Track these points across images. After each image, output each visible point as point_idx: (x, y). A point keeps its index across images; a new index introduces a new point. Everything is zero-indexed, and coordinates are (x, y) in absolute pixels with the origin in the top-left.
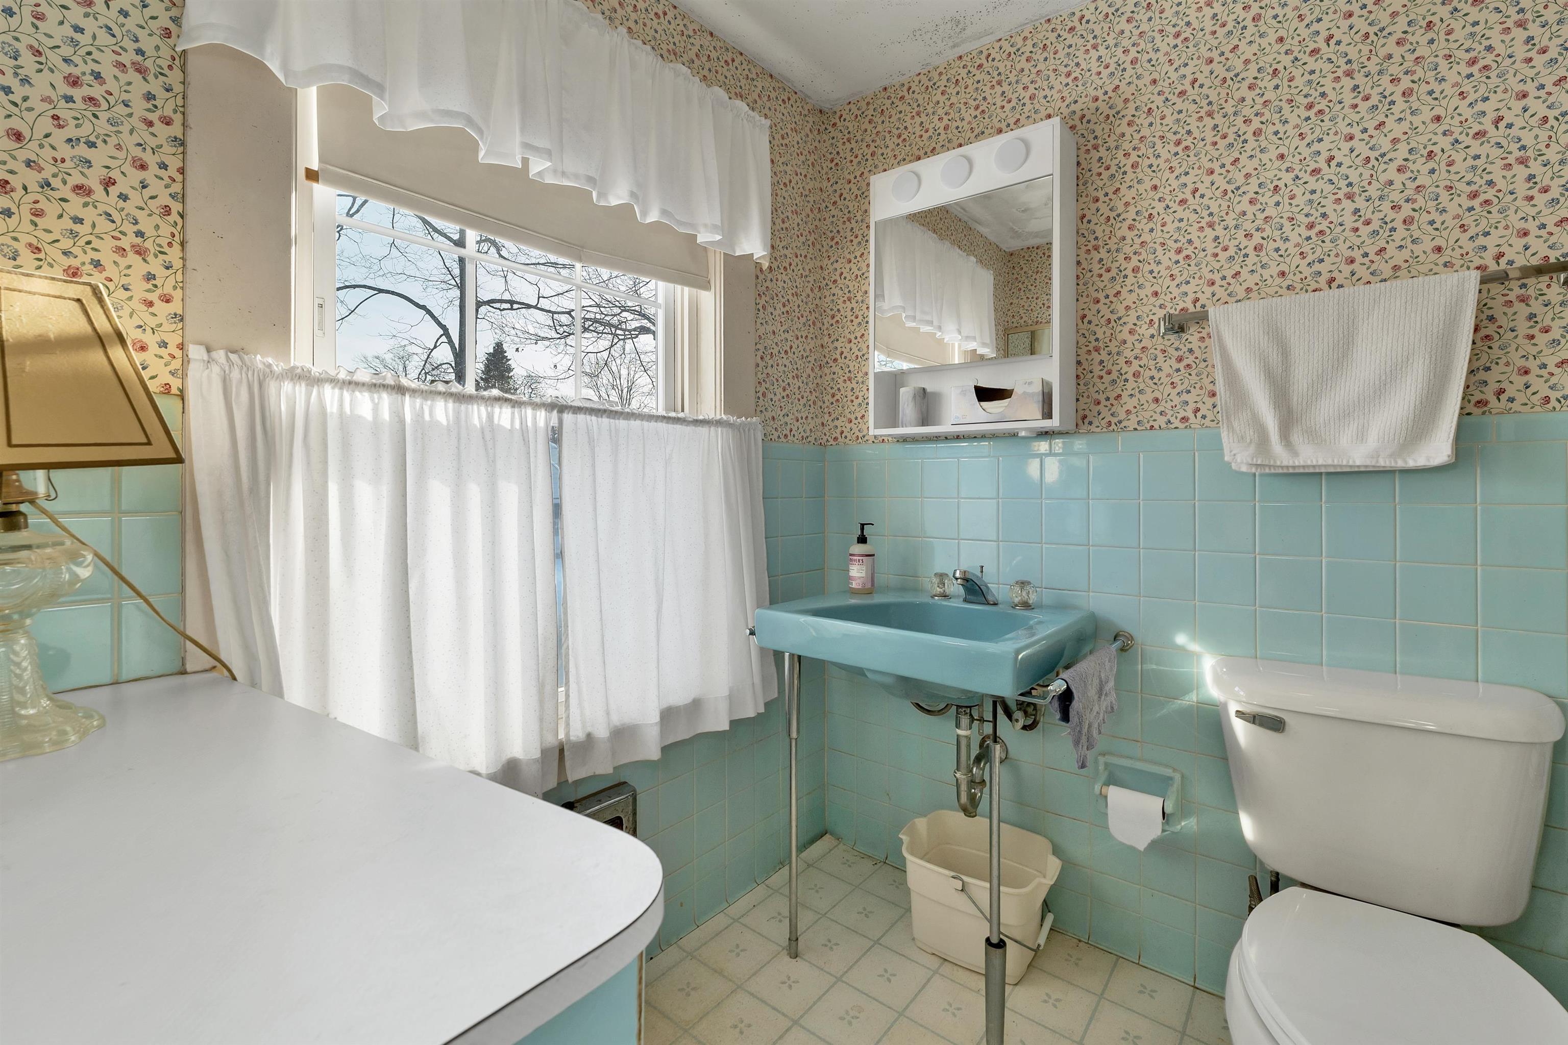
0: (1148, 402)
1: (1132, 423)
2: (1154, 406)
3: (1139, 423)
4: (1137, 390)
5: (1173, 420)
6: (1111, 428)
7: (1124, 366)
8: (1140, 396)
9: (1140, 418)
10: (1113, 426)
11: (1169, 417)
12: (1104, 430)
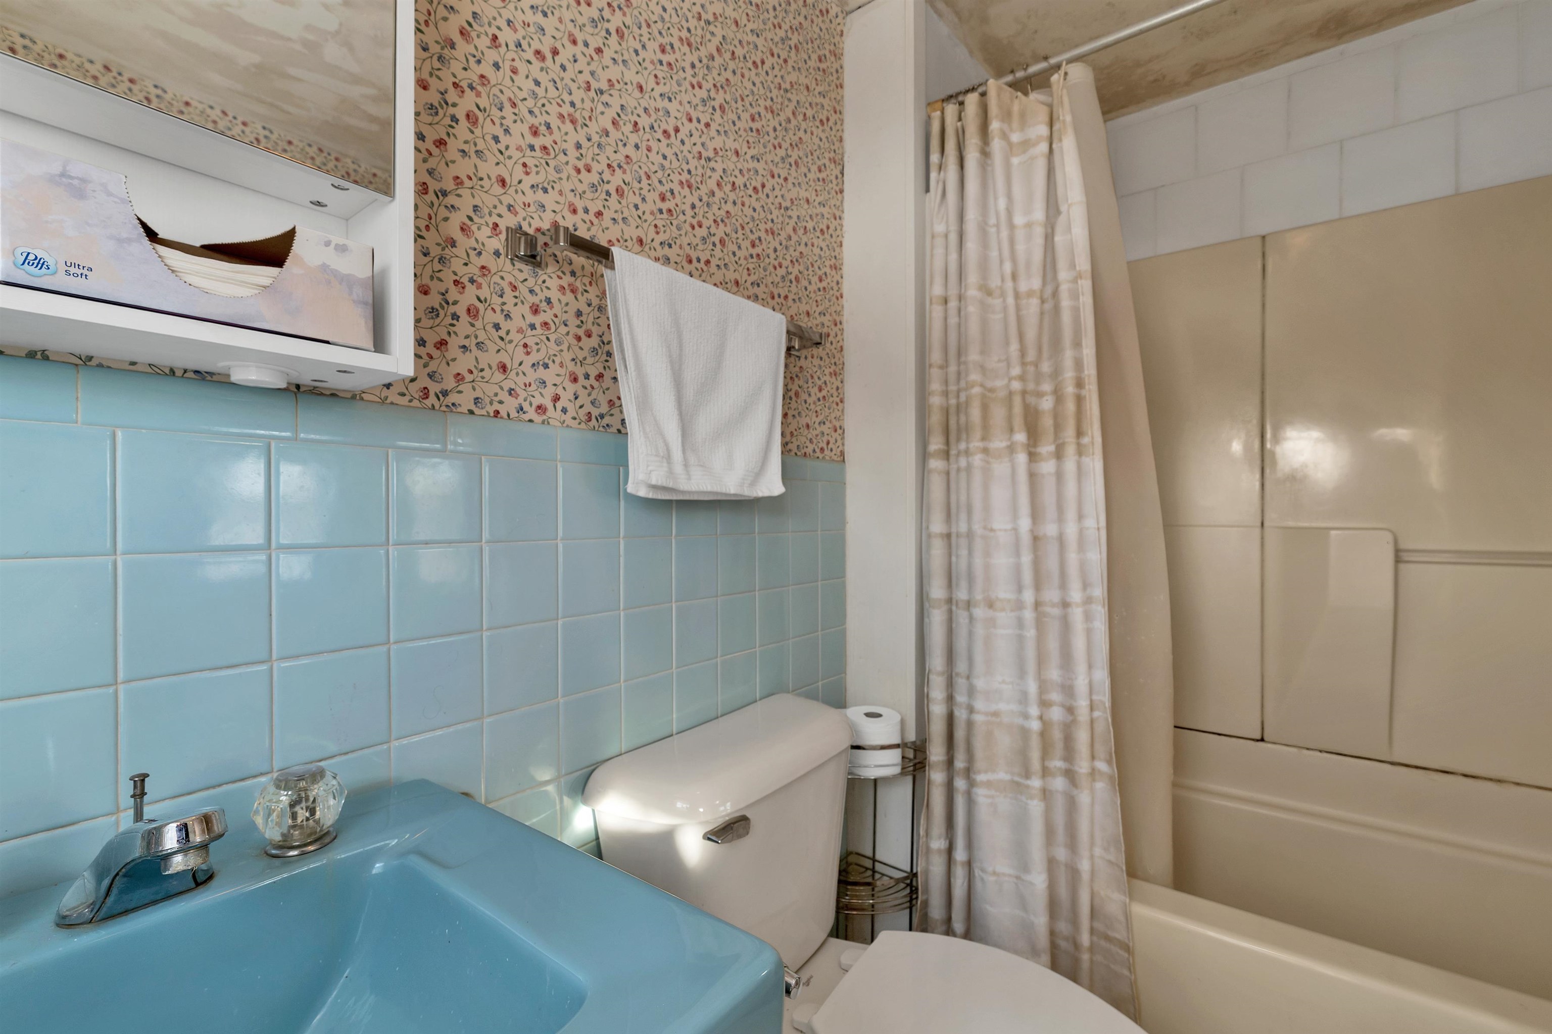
0: (490, 367)
1: (465, 400)
2: (499, 376)
3: (477, 400)
4: (474, 341)
5: (526, 406)
6: (428, 402)
7: (452, 288)
8: (479, 354)
9: (478, 394)
10: (432, 400)
11: (520, 400)
12: (416, 403)
